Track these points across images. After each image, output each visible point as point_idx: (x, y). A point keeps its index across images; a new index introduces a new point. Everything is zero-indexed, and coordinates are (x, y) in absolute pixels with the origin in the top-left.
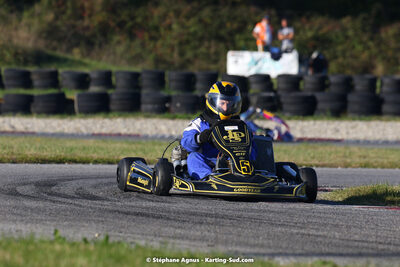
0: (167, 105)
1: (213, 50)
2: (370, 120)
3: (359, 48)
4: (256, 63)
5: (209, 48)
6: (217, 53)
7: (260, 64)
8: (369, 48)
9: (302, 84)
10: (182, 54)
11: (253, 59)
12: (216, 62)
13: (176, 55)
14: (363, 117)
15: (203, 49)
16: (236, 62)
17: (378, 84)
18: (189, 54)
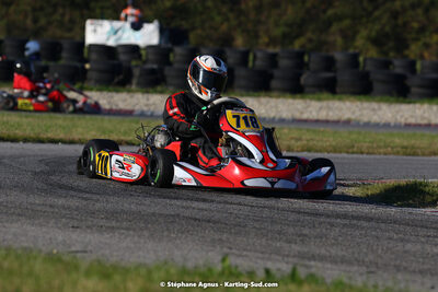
0: (45, 75)
1: (67, 18)
2: (259, 96)
3: (218, 19)
4: (116, 32)
5: (63, 15)
6: (72, 21)
7: (120, 33)
8: (228, 20)
9: (171, 56)
10: (35, 21)
11: (112, 28)
12: (70, 30)
13: (29, 22)
14: (251, 93)
15: (57, 17)
16: (95, 31)
17: (251, 57)
18: (43, 21)
